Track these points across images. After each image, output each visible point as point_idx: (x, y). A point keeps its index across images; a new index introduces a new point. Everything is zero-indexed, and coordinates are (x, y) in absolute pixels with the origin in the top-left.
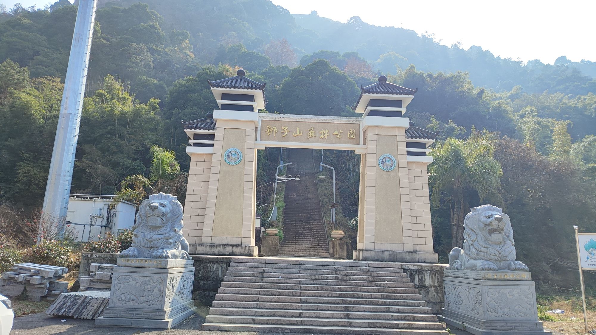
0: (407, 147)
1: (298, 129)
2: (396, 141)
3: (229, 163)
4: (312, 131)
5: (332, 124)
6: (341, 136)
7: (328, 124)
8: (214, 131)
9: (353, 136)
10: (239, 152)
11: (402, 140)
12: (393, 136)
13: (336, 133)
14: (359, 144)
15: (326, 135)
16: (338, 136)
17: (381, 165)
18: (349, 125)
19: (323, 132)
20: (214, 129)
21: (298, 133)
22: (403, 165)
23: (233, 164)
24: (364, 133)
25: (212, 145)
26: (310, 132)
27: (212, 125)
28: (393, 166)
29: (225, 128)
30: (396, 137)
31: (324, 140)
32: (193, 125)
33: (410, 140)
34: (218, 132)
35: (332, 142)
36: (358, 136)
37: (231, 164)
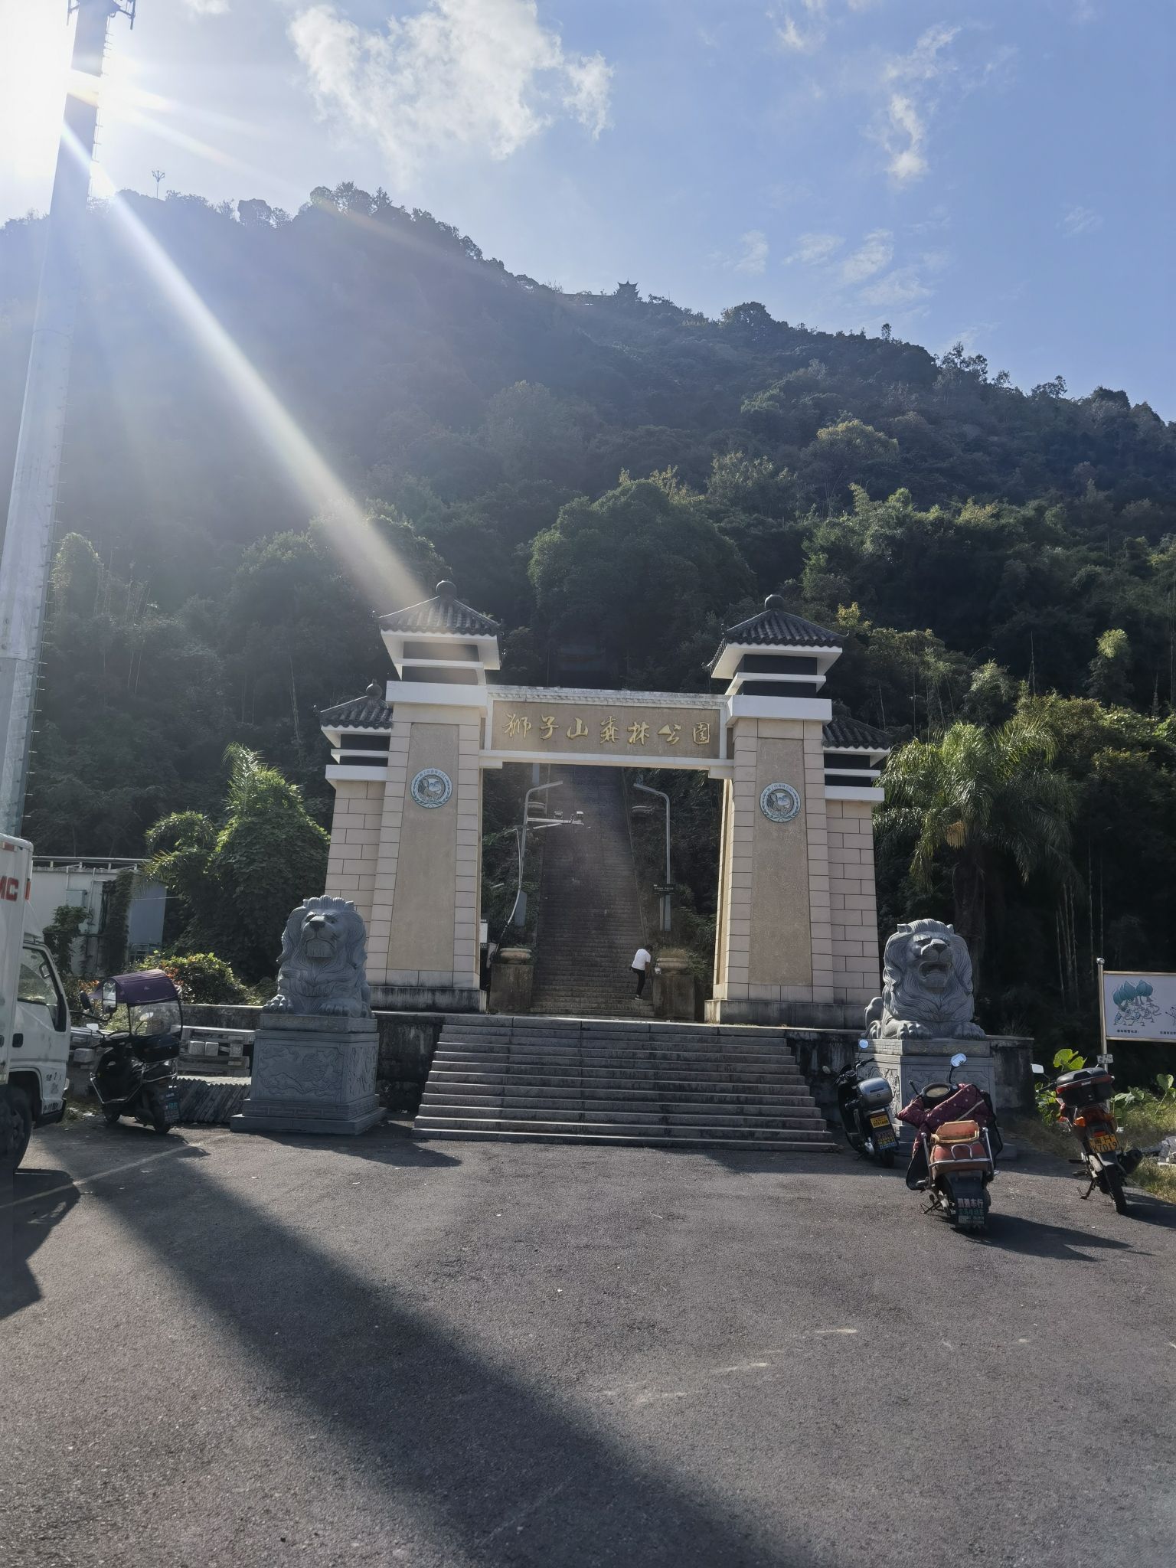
0: (825, 767)
1: (579, 722)
2: (800, 753)
3: (421, 802)
4: (610, 726)
5: (657, 710)
6: (678, 738)
7: (647, 709)
8: (389, 731)
9: (704, 738)
10: (446, 778)
11: (815, 747)
12: (795, 742)
13: (666, 730)
14: (716, 756)
15: (642, 735)
16: (670, 739)
17: (766, 807)
18: (695, 712)
19: (635, 729)
20: (388, 724)
21: (579, 732)
22: (817, 807)
23: (431, 806)
24: (730, 731)
25: (383, 762)
26: (606, 729)
27: (384, 715)
28: (793, 811)
29: (413, 723)
30: (800, 743)
31: (639, 747)
32: (340, 715)
33: (832, 749)
34: (399, 733)
35: (655, 753)
36: (715, 737)
37: (426, 806)
